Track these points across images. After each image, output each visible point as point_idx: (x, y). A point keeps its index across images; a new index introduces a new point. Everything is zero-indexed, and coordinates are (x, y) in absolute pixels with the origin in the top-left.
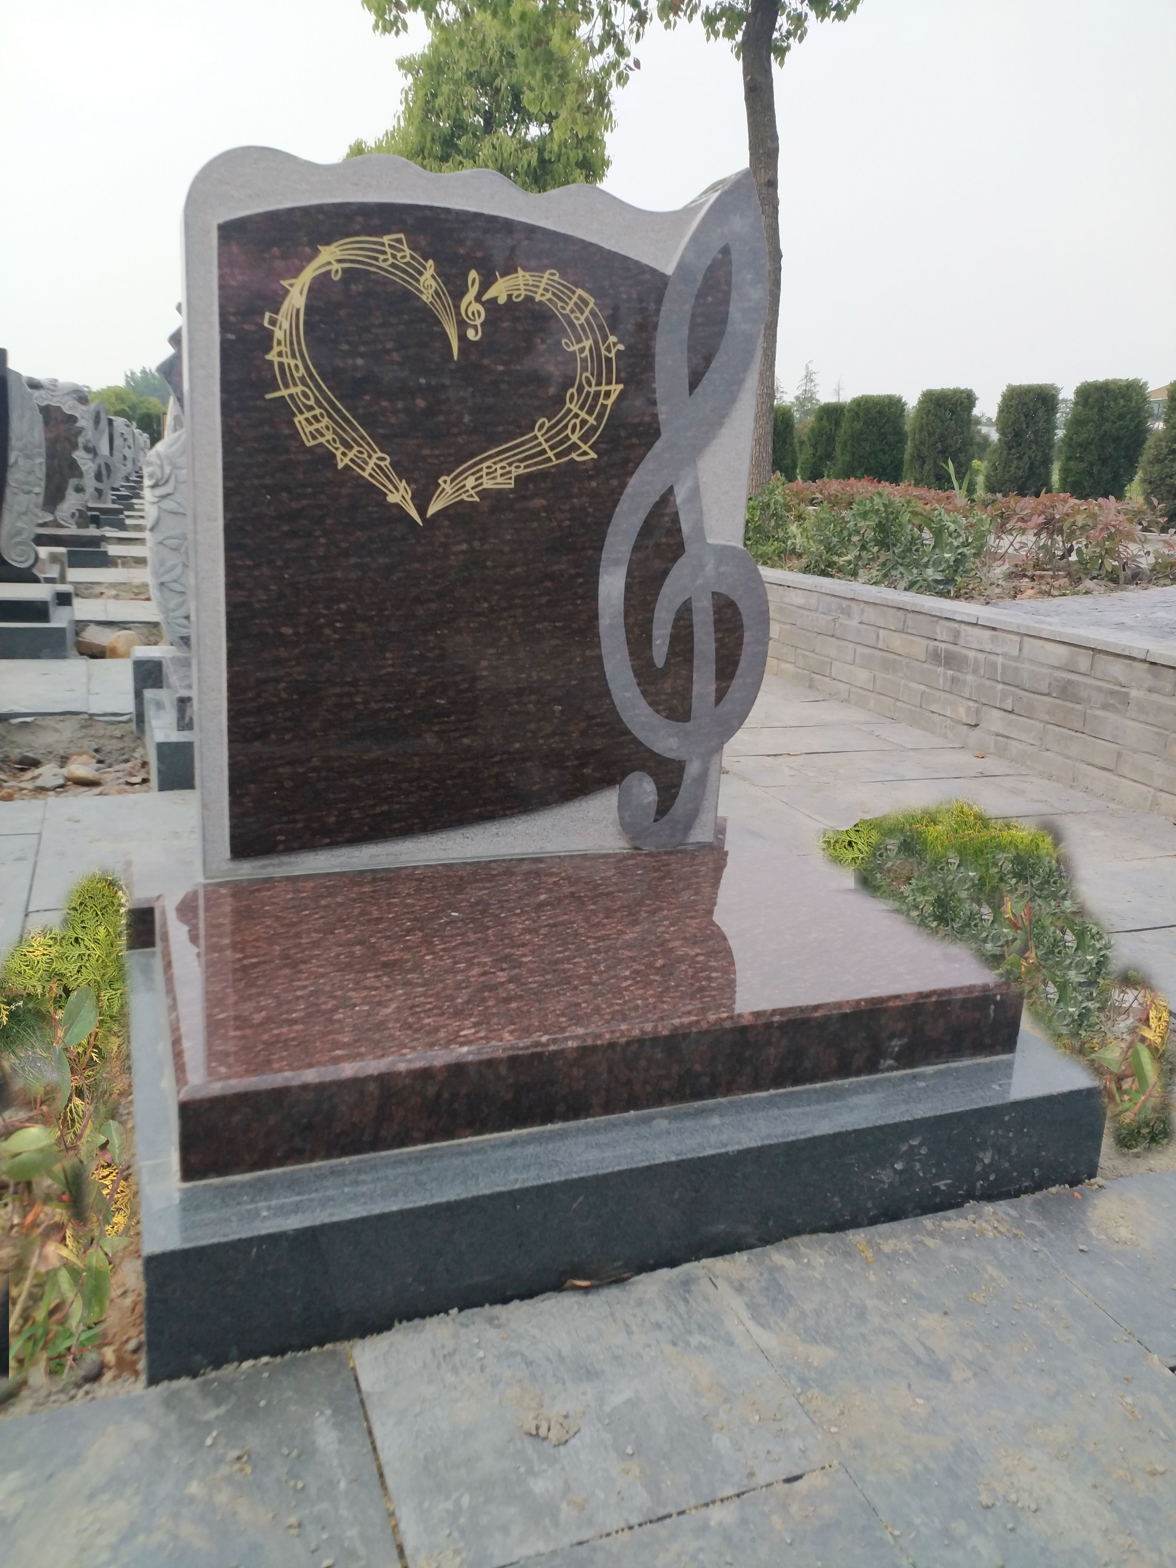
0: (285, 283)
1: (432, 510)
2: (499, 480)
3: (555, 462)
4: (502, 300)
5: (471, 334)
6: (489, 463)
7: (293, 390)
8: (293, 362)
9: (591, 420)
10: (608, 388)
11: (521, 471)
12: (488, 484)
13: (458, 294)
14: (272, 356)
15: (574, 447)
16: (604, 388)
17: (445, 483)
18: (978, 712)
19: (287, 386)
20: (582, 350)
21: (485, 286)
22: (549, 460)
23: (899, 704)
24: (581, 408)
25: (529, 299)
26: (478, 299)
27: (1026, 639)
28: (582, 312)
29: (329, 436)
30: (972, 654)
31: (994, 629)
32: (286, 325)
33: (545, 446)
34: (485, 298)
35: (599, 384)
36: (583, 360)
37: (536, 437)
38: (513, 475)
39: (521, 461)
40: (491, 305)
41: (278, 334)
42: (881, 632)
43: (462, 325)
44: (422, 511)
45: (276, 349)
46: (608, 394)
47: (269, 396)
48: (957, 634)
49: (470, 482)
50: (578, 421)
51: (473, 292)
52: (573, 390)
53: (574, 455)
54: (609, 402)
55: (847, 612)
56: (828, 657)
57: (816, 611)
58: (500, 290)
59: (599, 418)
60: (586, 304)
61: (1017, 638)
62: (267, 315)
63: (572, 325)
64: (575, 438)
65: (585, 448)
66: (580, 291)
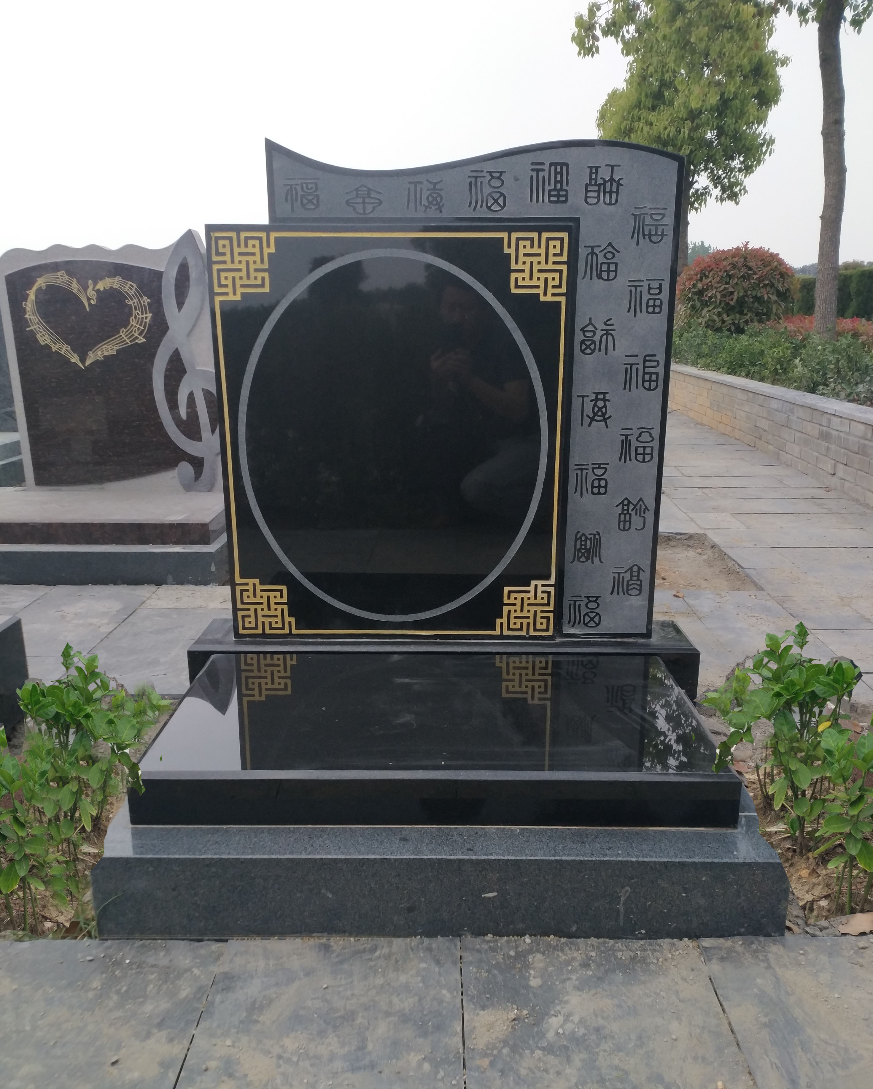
0: (28, 292)
1: (87, 363)
2: (110, 351)
3: (130, 344)
4: (102, 289)
5: (92, 302)
6: (105, 346)
7: (35, 327)
8: (33, 317)
9: (142, 328)
10: (146, 315)
11: (118, 348)
12: (106, 353)
13: (86, 288)
14: (27, 316)
15: (137, 338)
16: (144, 316)
17: (90, 354)
18: (835, 466)
19: (33, 326)
20: (134, 303)
21: (95, 284)
22: (127, 343)
23: (809, 465)
24: (137, 324)
25: (111, 288)
26: (93, 290)
27: (852, 422)
28: (132, 290)
29: (49, 341)
30: (834, 433)
31: (841, 417)
32: (30, 306)
33: (125, 338)
34: (95, 289)
35: (142, 314)
36: (135, 307)
37: (121, 336)
38: (115, 349)
39: (117, 344)
40: (98, 291)
41: (28, 309)
42: (804, 422)
43: (89, 299)
44: (83, 364)
45: (28, 314)
46: (146, 318)
47: (27, 329)
48: (829, 421)
49: (100, 353)
50: (136, 329)
51: (91, 287)
52: (133, 318)
53: (137, 341)
54: (148, 321)
55: (792, 411)
56: (785, 439)
57: (781, 411)
58: (101, 286)
59: (145, 327)
60: (133, 286)
61: (848, 422)
62: (24, 303)
63: (128, 294)
64: (136, 335)
65: (140, 337)
66: (130, 283)
